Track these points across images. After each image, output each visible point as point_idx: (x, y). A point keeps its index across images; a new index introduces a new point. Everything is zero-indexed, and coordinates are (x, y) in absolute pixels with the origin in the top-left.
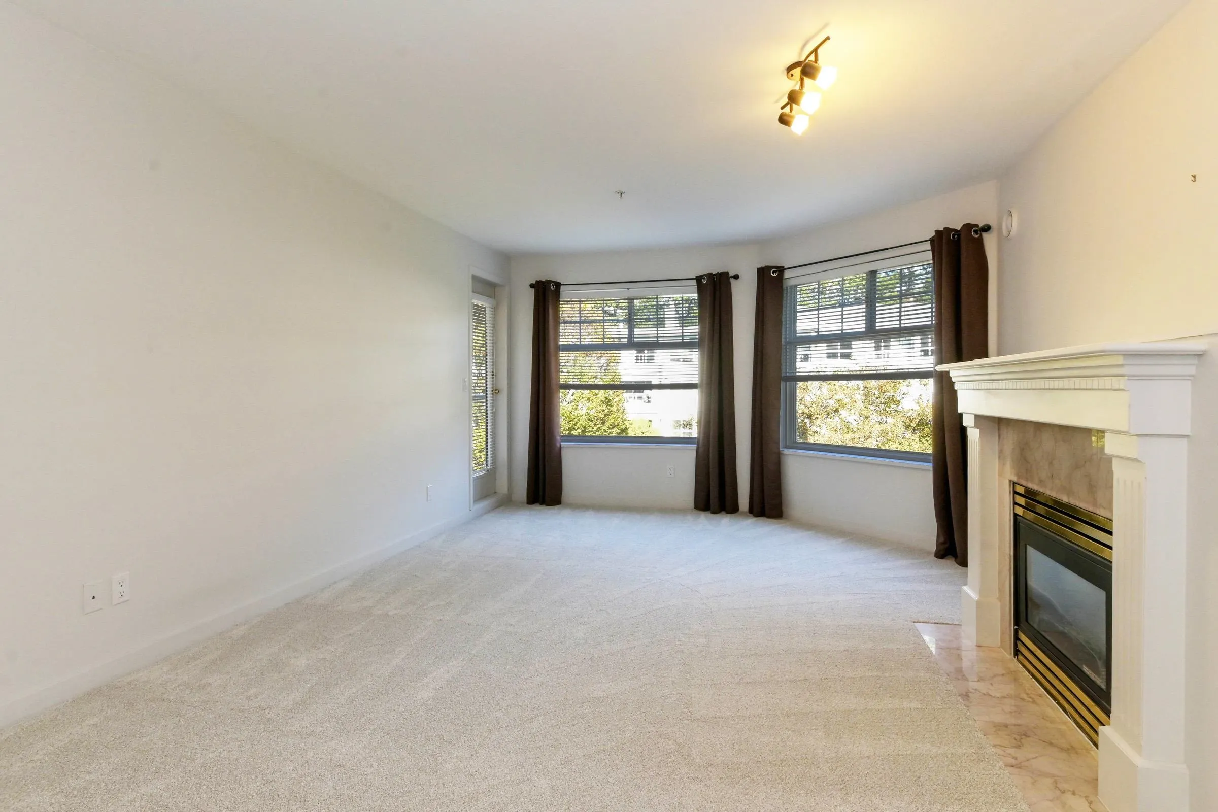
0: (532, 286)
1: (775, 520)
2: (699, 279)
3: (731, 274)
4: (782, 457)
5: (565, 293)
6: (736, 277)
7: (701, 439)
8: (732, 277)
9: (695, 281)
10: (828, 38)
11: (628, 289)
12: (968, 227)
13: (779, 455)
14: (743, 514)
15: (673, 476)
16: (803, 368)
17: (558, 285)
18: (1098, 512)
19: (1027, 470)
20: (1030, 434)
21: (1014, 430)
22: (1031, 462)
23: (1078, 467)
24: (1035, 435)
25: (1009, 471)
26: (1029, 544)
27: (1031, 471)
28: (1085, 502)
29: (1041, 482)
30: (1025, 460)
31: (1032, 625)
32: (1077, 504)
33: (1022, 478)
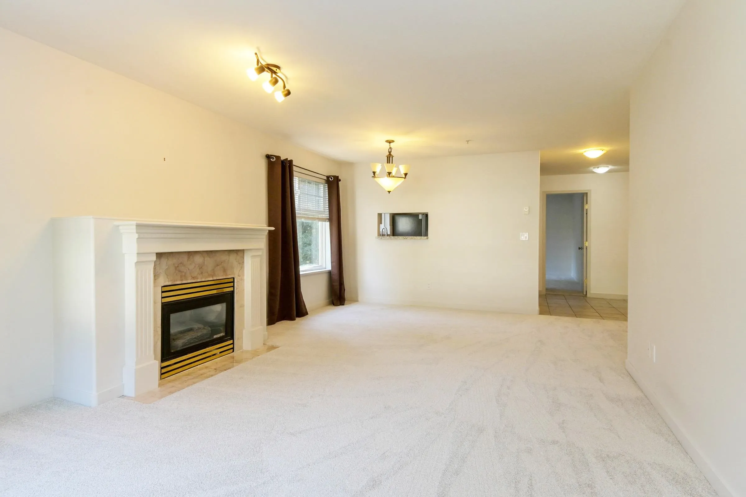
18: (228, 277)
19: (181, 277)
20: (185, 258)
21: (168, 259)
22: (185, 271)
23: (218, 265)
24: (189, 258)
25: (163, 281)
26: (172, 313)
27: (185, 276)
28: (222, 276)
29: (193, 278)
30: (180, 271)
31: (172, 351)
32: (218, 278)
33: (177, 281)
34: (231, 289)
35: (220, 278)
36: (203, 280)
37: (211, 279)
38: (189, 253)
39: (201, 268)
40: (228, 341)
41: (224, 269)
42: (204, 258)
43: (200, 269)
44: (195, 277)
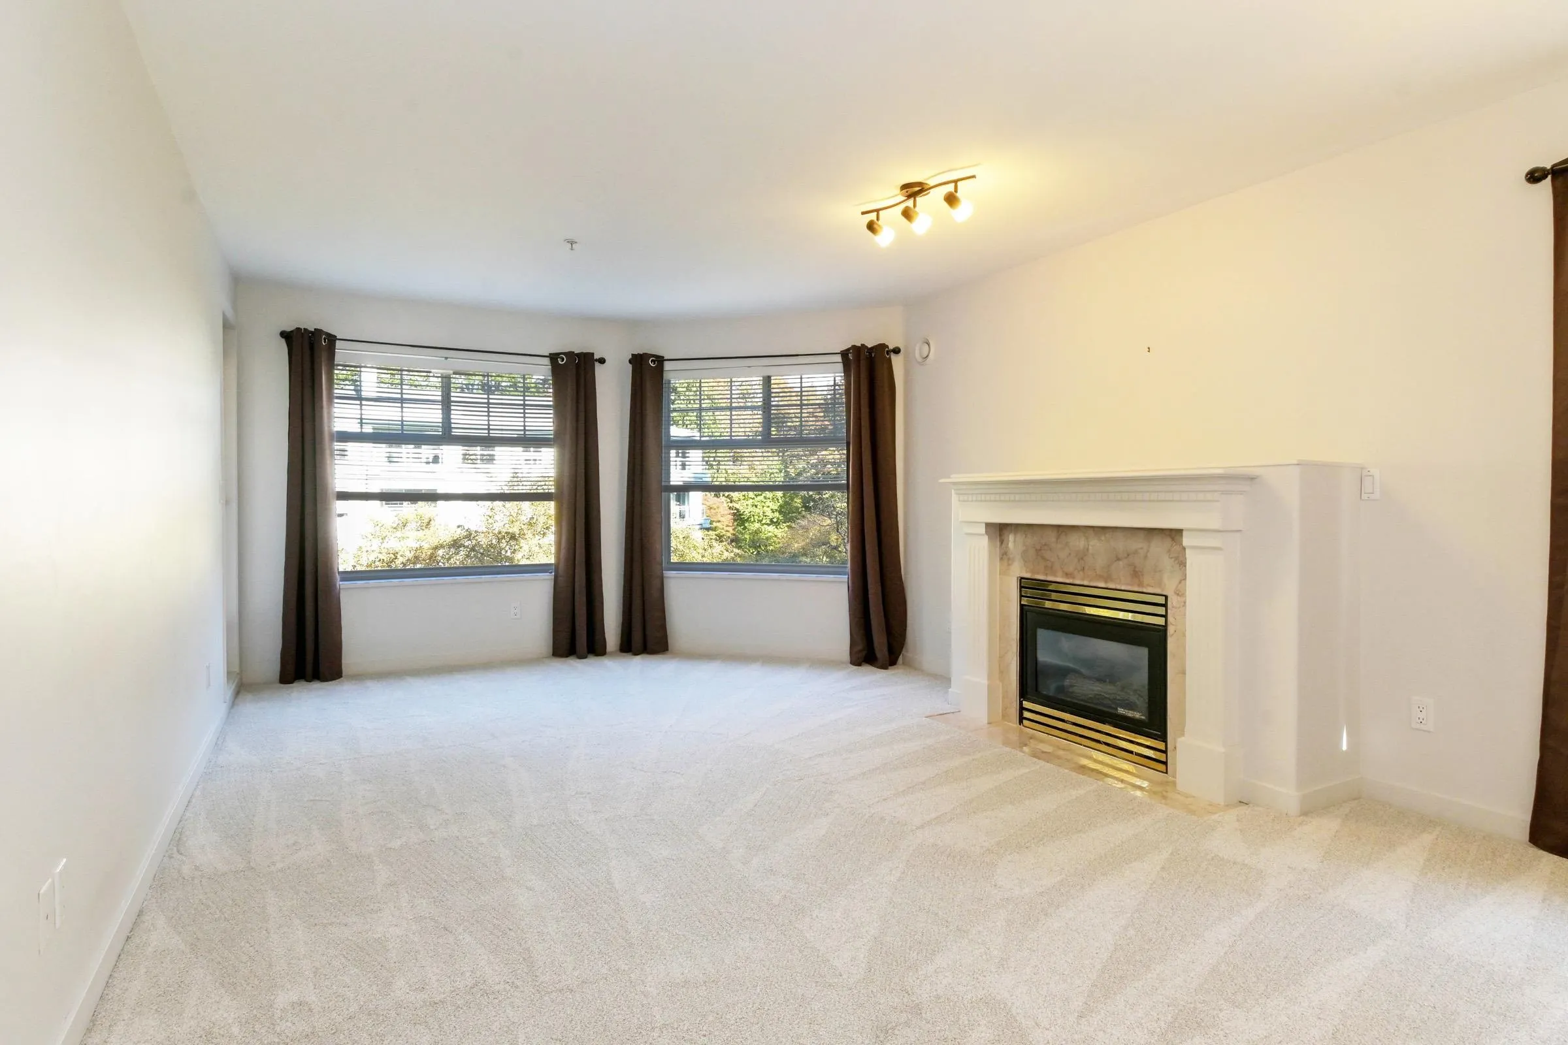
0: (285, 335)
1: (660, 656)
2: (553, 357)
3: (596, 357)
4: (665, 581)
5: (342, 353)
6: (602, 361)
7: (562, 566)
8: (596, 360)
9: (548, 359)
10: (974, 177)
11: (446, 358)
12: (882, 347)
13: (662, 579)
14: (612, 654)
15: (518, 616)
16: (677, 476)
17: (332, 339)
18: (1145, 590)
19: (1046, 567)
20: (1051, 537)
21: (1026, 535)
22: (1052, 560)
23: (1118, 559)
24: (1058, 538)
25: (1018, 570)
26: (1040, 627)
27: (1052, 567)
28: (1128, 584)
29: (1067, 575)
30: (1043, 558)
31: (1045, 693)
32: (1118, 587)
33: (1038, 573)
34: (1160, 621)
35: (1123, 588)
36: (1086, 583)
37: (1102, 585)
38: (1059, 527)
39: (1082, 559)
40: (1157, 740)
41: (1134, 571)
42: (1087, 538)
43: (1079, 561)
44: (1071, 574)
